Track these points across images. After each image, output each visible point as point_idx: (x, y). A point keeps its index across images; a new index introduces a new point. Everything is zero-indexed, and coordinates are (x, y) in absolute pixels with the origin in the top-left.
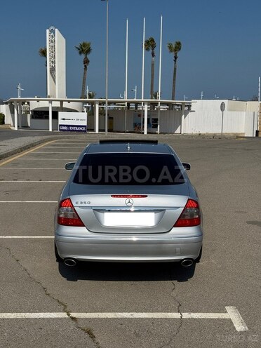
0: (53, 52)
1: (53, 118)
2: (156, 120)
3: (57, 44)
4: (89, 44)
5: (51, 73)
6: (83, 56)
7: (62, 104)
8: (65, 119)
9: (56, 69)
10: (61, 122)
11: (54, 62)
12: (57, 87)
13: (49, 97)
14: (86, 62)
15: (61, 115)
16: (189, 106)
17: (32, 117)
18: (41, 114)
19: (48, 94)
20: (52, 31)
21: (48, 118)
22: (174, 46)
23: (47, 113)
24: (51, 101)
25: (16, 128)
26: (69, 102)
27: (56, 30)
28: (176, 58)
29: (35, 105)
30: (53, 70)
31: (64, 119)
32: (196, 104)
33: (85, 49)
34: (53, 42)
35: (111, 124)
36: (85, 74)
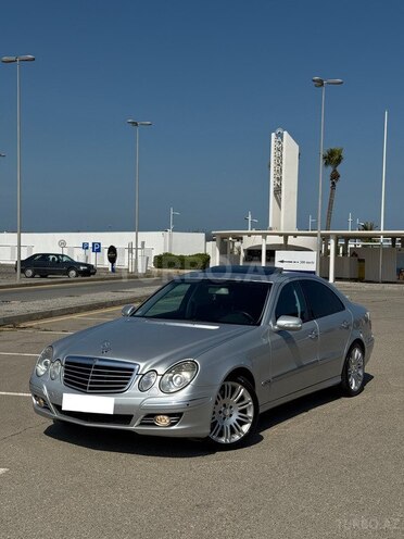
0: (280, 164)
1: (267, 259)
3: (286, 154)
4: (340, 151)
5: (275, 194)
6: (330, 169)
7: (286, 240)
8: (287, 261)
9: (283, 189)
10: (277, 265)
11: (279, 179)
12: (283, 214)
13: (271, 229)
14: (335, 177)
15: (279, 255)
17: (246, 259)
18: (253, 254)
19: (270, 225)
20: (280, 135)
23: (261, 251)
24: (265, 236)
26: (295, 236)
27: (285, 133)
29: (250, 242)
30: (278, 191)
31: (282, 262)
33: (333, 158)
34: (280, 150)
35: (362, 269)
36: (332, 195)
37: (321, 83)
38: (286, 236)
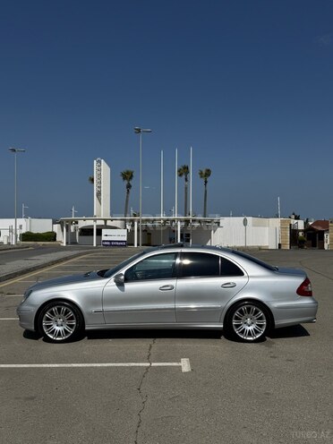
0: (100, 179)
1: (97, 235)
2: (188, 235)
3: (103, 173)
4: (132, 172)
5: (97, 196)
6: (126, 182)
7: (106, 223)
8: (108, 235)
9: (102, 193)
10: (104, 238)
11: (100, 187)
12: (102, 208)
14: (129, 186)
15: (104, 232)
16: (219, 223)
17: (80, 235)
18: (87, 232)
19: (95, 214)
20: (99, 162)
21: (93, 235)
22: (204, 172)
23: (93, 230)
24: (95, 220)
25: (65, 245)
26: (112, 220)
27: (102, 161)
28: (206, 182)
29: (82, 224)
30: (99, 194)
32: (224, 221)
33: (128, 176)
34: (100, 170)
35: (149, 239)
36: (127, 197)
37: (139, 131)
38: (105, 220)
